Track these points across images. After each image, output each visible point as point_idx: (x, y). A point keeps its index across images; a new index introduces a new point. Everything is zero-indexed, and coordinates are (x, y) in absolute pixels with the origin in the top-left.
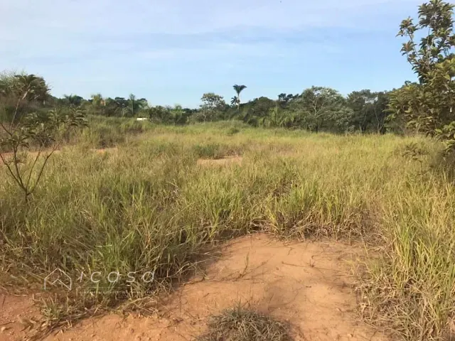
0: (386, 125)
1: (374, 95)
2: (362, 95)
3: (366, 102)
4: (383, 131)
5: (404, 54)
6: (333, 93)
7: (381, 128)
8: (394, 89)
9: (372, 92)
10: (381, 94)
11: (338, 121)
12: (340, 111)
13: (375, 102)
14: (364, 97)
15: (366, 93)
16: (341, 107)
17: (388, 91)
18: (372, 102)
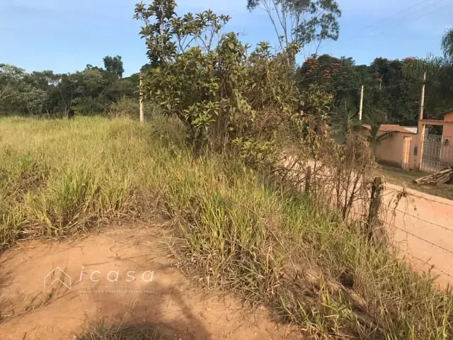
0: (73, 108)
1: (57, 77)
2: (45, 75)
3: (49, 84)
4: (71, 114)
5: (143, 37)
6: (18, 71)
7: (69, 110)
8: (77, 72)
9: (54, 73)
10: (64, 76)
11: (30, 103)
12: (32, 93)
13: (60, 85)
14: (47, 79)
15: (49, 74)
16: (31, 88)
17: (72, 73)
18: (56, 84)
